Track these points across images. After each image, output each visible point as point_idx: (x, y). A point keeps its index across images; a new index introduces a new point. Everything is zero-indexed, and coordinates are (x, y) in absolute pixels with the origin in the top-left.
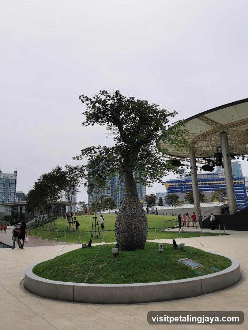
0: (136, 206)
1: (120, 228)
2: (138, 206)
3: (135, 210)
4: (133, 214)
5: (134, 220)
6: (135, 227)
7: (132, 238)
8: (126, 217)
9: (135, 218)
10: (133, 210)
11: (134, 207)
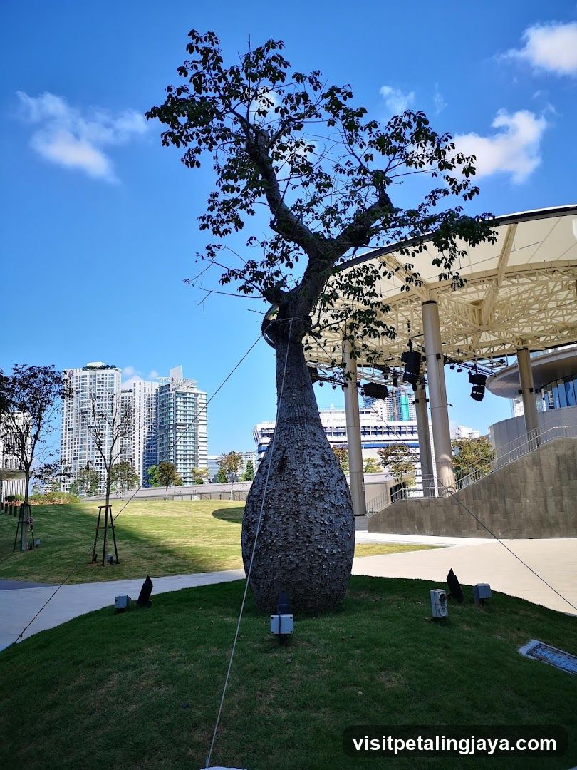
0: (323, 458)
1: (267, 533)
2: (327, 457)
3: (321, 470)
4: (315, 484)
5: (320, 505)
6: (323, 529)
7: (311, 570)
8: (292, 493)
9: (321, 498)
10: (312, 470)
11: (317, 460)
